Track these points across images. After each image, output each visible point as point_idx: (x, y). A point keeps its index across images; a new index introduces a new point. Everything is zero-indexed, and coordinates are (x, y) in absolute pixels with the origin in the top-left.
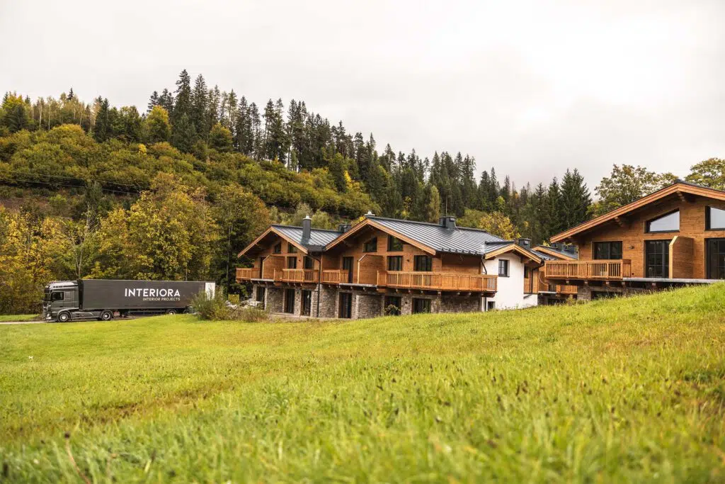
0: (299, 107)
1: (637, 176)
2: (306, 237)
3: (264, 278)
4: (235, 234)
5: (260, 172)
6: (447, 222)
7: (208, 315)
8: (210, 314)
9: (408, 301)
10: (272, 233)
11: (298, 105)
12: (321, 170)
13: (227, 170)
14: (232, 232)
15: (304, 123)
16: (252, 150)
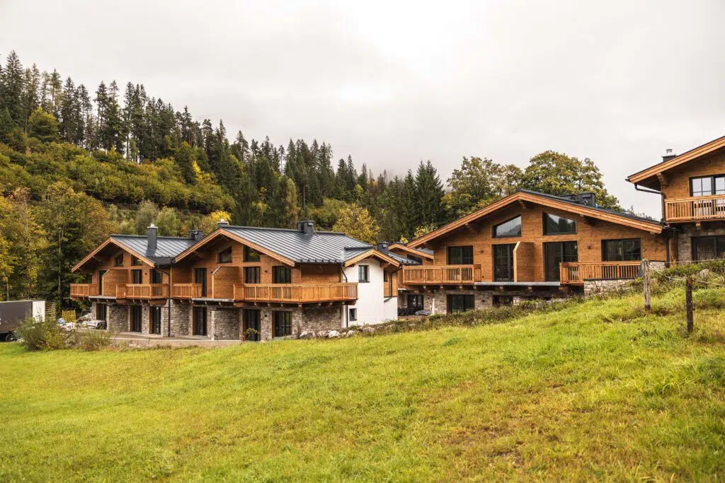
0: (138, 90)
1: (484, 167)
2: (152, 247)
3: (104, 295)
4: (66, 240)
5: (94, 164)
6: (306, 227)
7: (38, 346)
8: (41, 344)
9: (268, 314)
10: (111, 245)
11: (135, 88)
12: (166, 161)
13: (54, 163)
14: (63, 238)
15: (144, 108)
16: (82, 139)
